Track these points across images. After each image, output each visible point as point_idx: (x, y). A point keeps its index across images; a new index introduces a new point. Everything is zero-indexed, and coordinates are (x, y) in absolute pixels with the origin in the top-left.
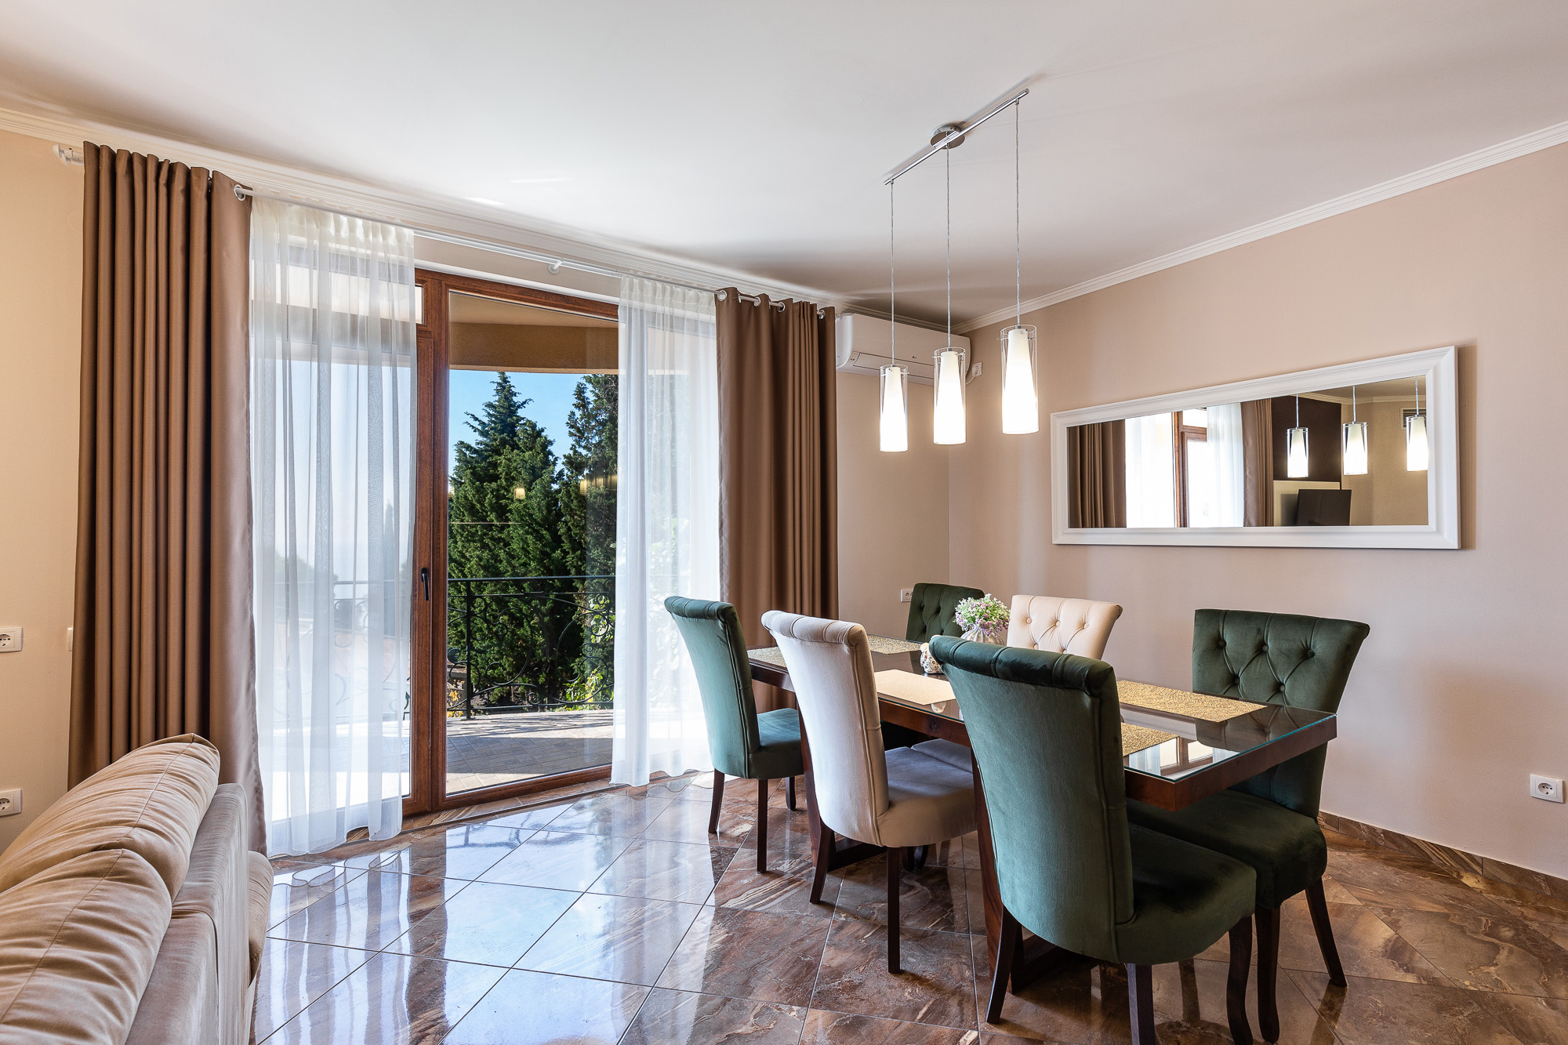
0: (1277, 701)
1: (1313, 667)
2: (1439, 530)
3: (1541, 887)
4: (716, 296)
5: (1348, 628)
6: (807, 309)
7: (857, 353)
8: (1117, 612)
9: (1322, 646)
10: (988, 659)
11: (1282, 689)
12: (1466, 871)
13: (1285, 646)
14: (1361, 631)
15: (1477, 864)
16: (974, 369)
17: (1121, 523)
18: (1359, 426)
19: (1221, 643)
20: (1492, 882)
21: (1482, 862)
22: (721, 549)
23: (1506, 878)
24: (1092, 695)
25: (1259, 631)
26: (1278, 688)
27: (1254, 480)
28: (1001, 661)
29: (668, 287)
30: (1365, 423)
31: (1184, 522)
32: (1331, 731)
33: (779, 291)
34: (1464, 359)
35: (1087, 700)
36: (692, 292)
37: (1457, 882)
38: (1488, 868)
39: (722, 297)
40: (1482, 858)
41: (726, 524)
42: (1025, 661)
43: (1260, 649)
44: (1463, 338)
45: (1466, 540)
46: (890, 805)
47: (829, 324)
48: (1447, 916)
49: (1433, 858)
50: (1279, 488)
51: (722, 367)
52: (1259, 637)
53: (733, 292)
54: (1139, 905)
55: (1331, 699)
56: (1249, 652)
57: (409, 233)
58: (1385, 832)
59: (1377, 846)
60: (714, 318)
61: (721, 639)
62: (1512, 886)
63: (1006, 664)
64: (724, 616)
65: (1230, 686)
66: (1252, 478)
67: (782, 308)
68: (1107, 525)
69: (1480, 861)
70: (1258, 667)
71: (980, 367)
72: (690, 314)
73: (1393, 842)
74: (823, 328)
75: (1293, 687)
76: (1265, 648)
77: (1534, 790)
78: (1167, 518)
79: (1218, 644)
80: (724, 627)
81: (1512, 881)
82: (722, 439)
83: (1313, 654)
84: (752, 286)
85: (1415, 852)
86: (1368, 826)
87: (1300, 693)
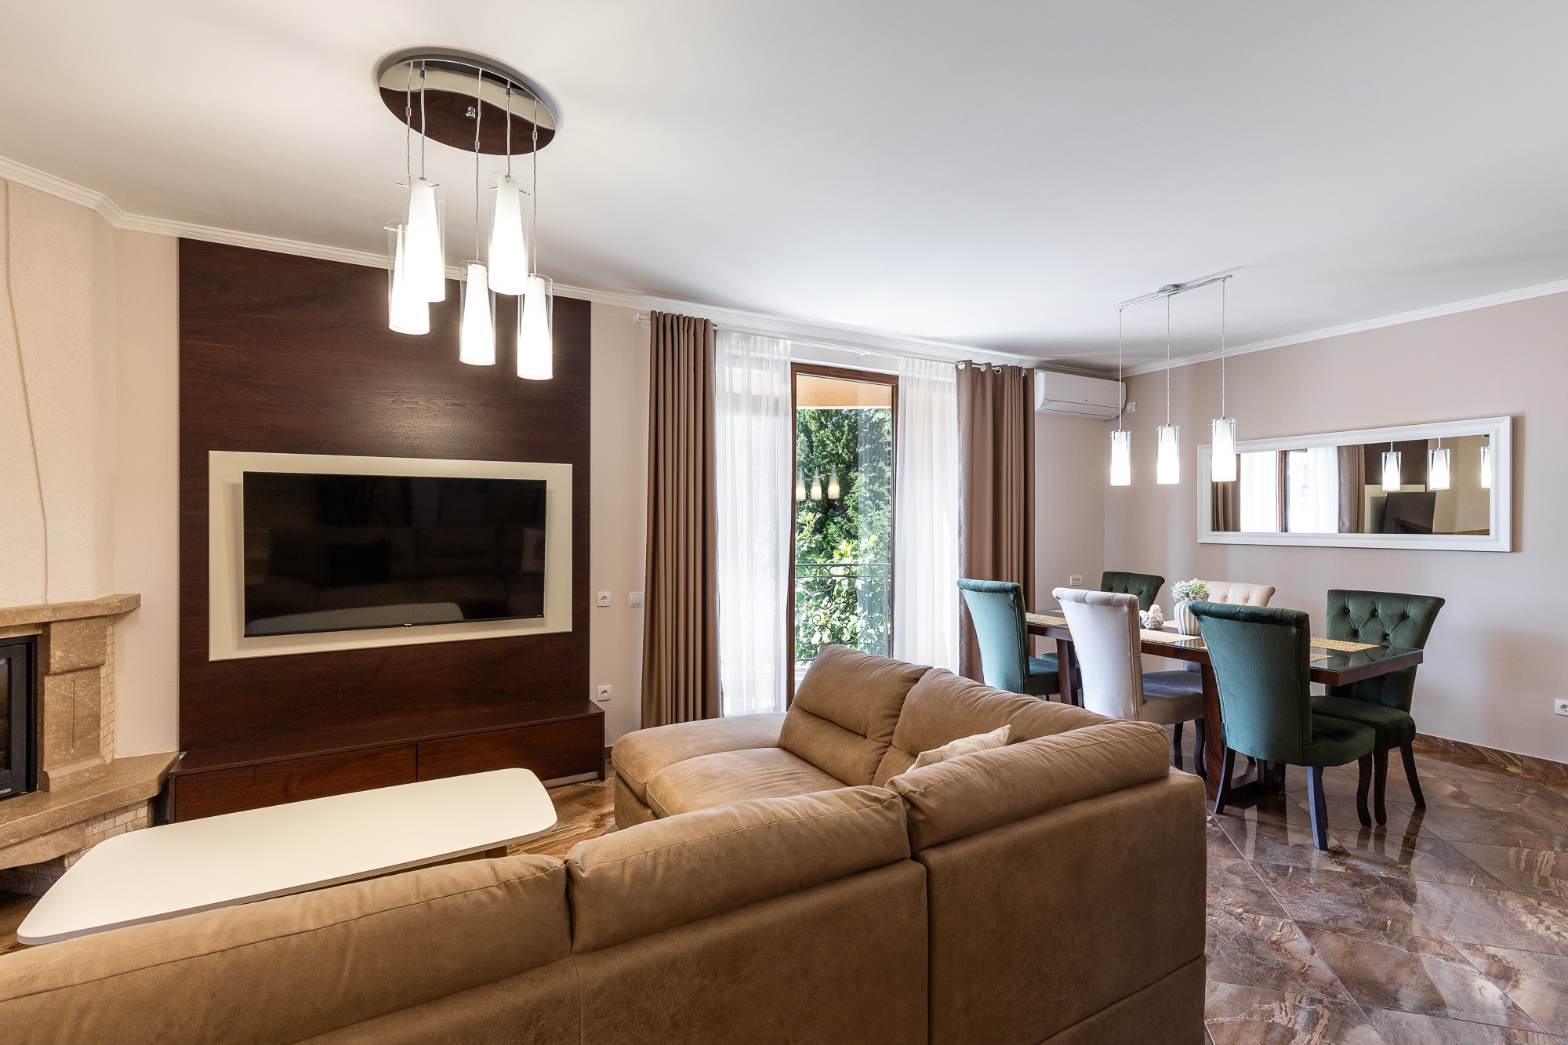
0: (1385, 644)
1: (1409, 624)
2: (1497, 539)
3: (1561, 772)
4: (957, 366)
5: (1431, 601)
6: (1015, 370)
7: (1047, 400)
8: (1272, 591)
9: (1414, 611)
10: (1234, 611)
11: (1388, 638)
12: (1511, 764)
13: (1390, 612)
14: (1439, 603)
15: (1519, 759)
16: (1129, 407)
17: (1236, 528)
18: (1443, 452)
19: (1346, 611)
20: (1528, 770)
21: (1521, 758)
22: (960, 546)
23: (1538, 767)
24: (1297, 628)
25: (1373, 602)
26: (1385, 637)
27: (1348, 486)
28: (1242, 613)
29: (928, 362)
30: (1448, 450)
31: (1285, 528)
32: (1419, 659)
33: (998, 359)
34: (1517, 425)
35: (1294, 630)
36: (942, 364)
37: (1504, 771)
38: (1525, 762)
39: (962, 367)
40: (1522, 756)
41: (963, 529)
42: (1257, 612)
43: (1373, 614)
44: (1516, 410)
45: (1515, 546)
46: (1144, 702)
47: (1030, 381)
48: (1494, 783)
49: (1489, 757)
50: (1370, 491)
51: (961, 416)
52: (1372, 607)
53: (969, 363)
54: (1314, 737)
55: (1420, 640)
56: (1366, 616)
57: (789, 342)
58: (1455, 742)
59: (1449, 752)
60: (955, 380)
61: (1010, 606)
62: (1542, 772)
63: (1246, 613)
64: (1016, 591)
65: (1354, 635)
66: (1346, 486)
67: (998, 371)
68: (1226, 529)
69: (1520, 757)
70: (1372, 624)
71: (1134, 406)
72: (940, 379)
73: (1461, 749)
74: (1025, 381)
75: (1394, 636)
76: (1376, 613)
77: (1558, 710)
78: (1271, 525)
79: (1345, 611)
80: (1014, 598)
81: (1542, 769)
82: (961, 468)
83: (1408, 617)
84: (981, 357)
85: (1475, 754)
86: (1443, 739)
87: (1400, 639)
